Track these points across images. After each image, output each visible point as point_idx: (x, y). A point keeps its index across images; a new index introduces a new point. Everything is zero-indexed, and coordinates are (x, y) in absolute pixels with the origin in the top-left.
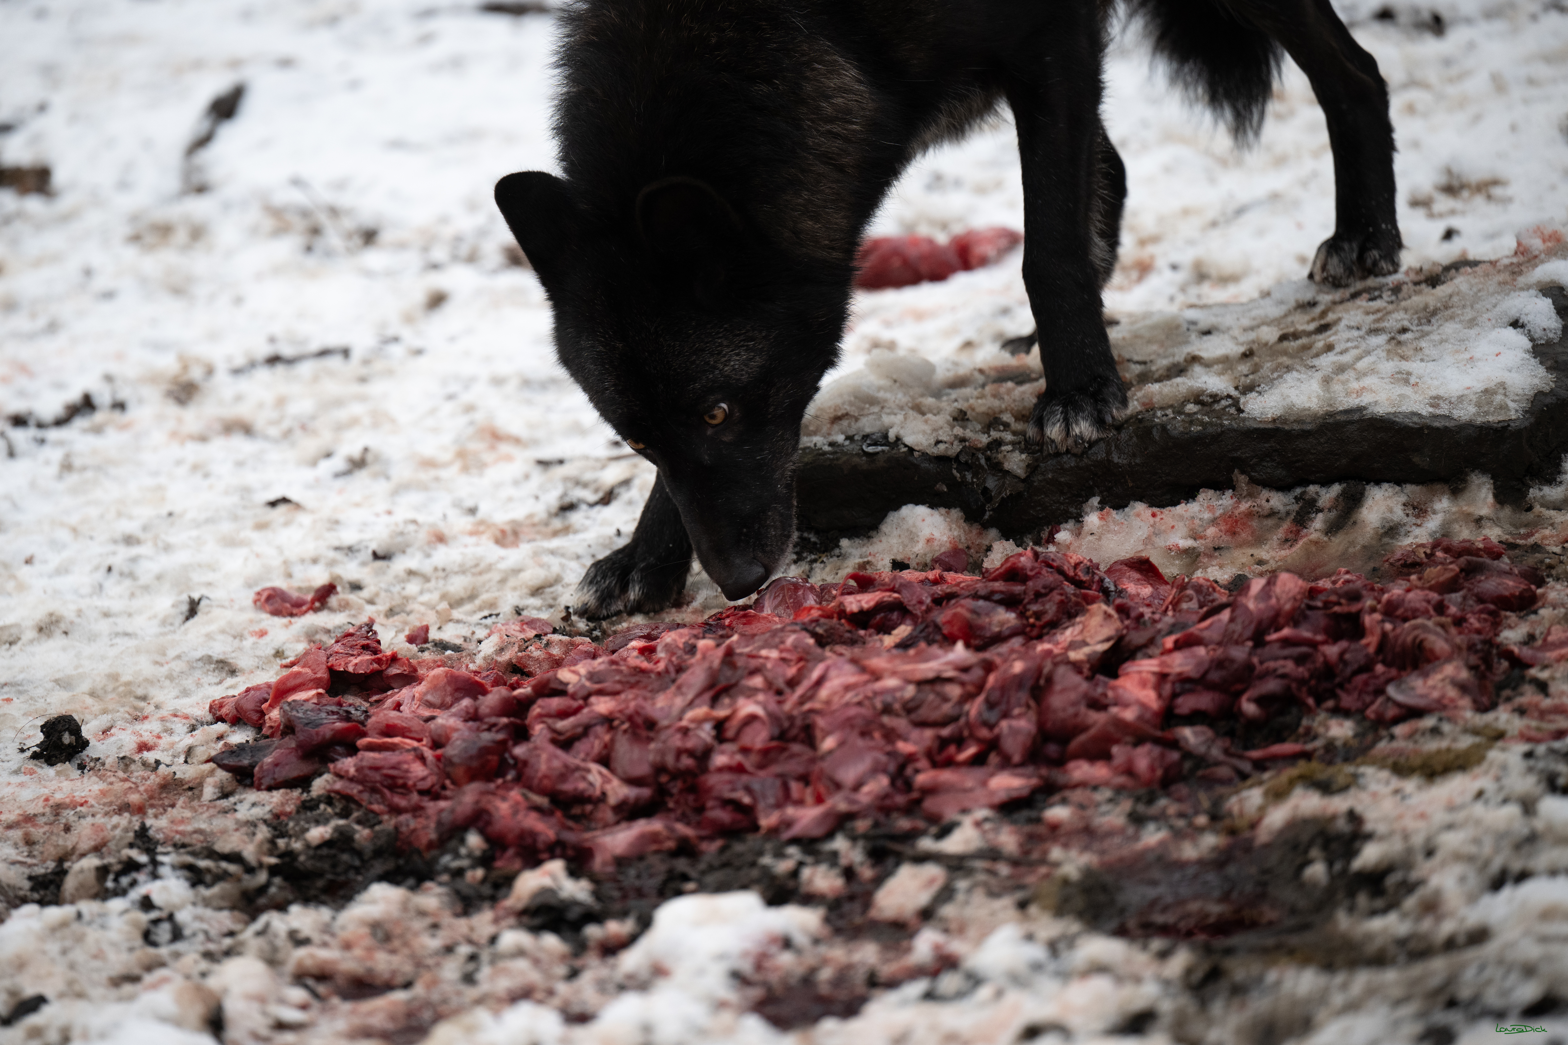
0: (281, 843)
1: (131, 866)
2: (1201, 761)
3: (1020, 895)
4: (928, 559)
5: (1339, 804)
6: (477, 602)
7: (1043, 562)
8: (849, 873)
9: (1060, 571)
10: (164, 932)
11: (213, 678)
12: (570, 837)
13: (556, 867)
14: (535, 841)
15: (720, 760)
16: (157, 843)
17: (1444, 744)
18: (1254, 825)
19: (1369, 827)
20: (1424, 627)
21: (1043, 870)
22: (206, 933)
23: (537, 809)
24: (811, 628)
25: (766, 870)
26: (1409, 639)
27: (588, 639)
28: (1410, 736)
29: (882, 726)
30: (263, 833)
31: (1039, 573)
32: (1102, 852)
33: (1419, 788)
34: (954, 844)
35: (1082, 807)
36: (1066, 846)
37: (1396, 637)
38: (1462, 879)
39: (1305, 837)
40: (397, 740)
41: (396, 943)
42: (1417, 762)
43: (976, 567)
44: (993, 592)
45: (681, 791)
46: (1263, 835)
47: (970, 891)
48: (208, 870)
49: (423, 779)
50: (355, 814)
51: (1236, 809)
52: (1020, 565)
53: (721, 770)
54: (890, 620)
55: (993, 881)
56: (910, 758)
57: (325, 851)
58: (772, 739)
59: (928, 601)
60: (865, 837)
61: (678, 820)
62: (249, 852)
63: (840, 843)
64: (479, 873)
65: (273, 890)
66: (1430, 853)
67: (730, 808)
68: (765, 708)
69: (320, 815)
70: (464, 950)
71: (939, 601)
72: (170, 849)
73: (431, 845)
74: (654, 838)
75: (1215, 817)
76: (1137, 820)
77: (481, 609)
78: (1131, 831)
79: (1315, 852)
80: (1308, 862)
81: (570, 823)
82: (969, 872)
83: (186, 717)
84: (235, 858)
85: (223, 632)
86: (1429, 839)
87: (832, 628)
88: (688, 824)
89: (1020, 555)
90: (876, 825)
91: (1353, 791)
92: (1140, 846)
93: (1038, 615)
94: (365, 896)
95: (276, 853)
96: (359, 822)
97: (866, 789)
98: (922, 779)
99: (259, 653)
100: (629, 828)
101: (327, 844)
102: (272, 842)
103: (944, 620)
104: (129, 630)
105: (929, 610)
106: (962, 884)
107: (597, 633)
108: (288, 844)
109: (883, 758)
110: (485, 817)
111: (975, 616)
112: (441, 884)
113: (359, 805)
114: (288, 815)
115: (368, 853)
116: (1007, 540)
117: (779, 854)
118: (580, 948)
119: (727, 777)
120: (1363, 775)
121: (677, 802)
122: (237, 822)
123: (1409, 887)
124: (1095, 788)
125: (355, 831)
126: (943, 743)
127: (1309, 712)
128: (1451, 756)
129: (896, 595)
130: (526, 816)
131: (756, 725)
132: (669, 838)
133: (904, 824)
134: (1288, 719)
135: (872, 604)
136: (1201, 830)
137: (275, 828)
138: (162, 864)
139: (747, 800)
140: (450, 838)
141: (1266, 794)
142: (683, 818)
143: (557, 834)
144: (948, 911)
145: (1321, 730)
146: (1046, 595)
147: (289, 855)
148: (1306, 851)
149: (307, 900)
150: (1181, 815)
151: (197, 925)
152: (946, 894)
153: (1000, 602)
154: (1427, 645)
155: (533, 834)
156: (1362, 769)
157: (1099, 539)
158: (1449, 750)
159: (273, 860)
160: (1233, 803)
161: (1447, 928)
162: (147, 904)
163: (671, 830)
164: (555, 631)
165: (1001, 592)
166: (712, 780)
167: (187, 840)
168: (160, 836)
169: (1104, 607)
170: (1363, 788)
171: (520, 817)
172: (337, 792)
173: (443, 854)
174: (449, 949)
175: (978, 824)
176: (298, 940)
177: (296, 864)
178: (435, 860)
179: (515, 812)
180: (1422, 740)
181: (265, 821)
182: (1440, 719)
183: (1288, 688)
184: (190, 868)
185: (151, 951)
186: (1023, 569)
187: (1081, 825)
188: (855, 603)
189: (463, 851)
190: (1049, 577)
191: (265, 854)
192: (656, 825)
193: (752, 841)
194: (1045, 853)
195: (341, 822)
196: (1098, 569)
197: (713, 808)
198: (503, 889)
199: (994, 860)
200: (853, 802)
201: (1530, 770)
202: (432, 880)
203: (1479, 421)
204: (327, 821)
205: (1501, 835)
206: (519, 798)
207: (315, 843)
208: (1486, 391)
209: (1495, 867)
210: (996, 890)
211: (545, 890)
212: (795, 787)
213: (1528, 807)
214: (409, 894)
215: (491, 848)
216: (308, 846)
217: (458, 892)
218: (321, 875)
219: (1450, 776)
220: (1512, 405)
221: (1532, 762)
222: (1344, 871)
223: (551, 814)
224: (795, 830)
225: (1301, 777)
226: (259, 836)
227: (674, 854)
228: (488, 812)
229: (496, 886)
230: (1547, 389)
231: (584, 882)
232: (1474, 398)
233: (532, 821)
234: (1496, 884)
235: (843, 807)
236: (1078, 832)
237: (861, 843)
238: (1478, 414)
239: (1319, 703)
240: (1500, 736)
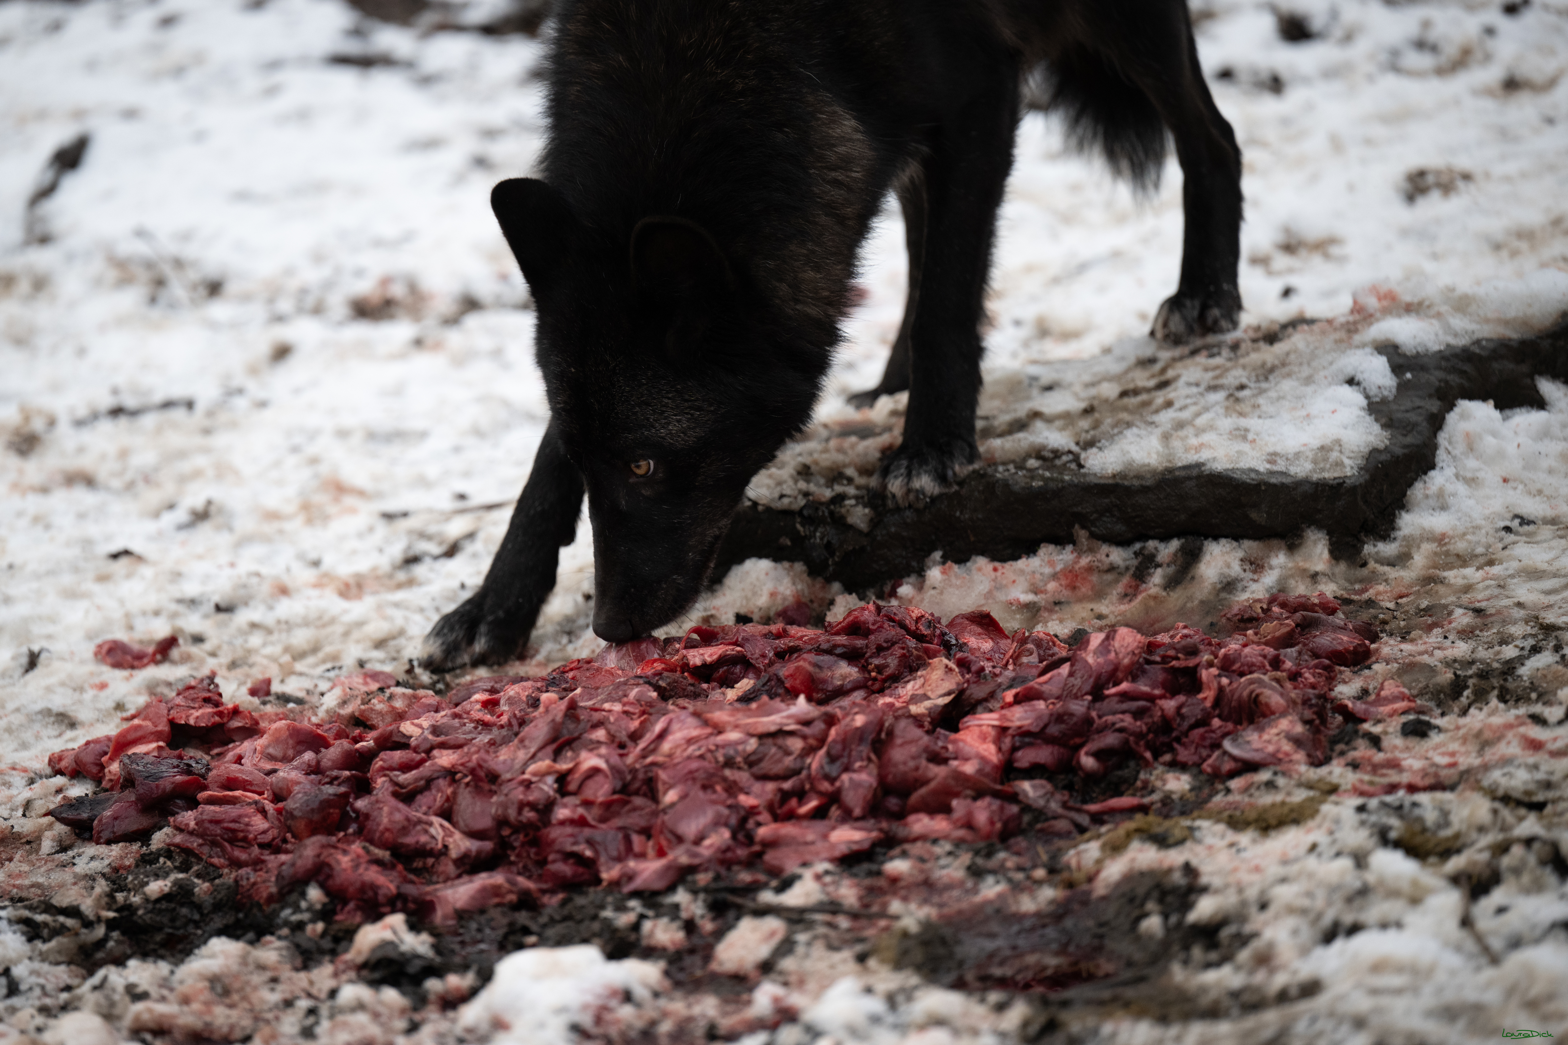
0: (120, 896)
2: (1039, 814)
3: (859, 948)
4: (772, 614)
5: (1175, 857)
6: (321, 655)
7: (885, 616)
8: (690, 926)
9: (902, 625)
11: (52, 731)
12: (411, 890)
13: (397, 920)
14: (376, 894)
15: (562, 813)
17: (1279, 798)
18: (1091, 879)
19: (1204, 880)
20: (1260, 682)
21: (883, 923)
22: (43, 987)
23: (378, 862)
24: (654, 681)
25: (607, 923)
26: (1245, 693)
27: (431, 692)
28: (1246, 790)
29: (725, 779)
30: (102, 886)
31: (881, 627)
32: (941, 906)
33: (1254, 841)
34: (794, 897)
35: (922, 860)
36: (905, 899)
37: (1233, 692)
38: (1295, 932)
39: (1141, 891)
40: (238, 793)
41: (235, 997)
42: (1252, 815)
43: (819, 621)
44: (835, 646)
45: (523, 845)
46: (1100, 888)
47: (809, 944)
48: (45, 924)
49: (264, 832)
50: (195, 868)
51: (1073, 863)
52: (862, 619)
53: (562, 823)
54: (733, 673)
55: (832, 933)
56: (752, 811)
57: (164, 905)
58: (614, 792)
59: (771, 654)
60: (706, 890)
61: (519, 874)
62: (87, 906)
63: (681, 897)
64: (320, 926)
65: (111, 944)
66: (1263, 906)
67: (571, 861)
68: (607, 762)
69: (160, 868)
70: (304, 1004)
71: (781, 655)
72: (6, 903)
73: (271, 899)
74: (496, 891)
75: (1052, 870)
76: (976, 873)
77: (324, 661)
78: (969, 884)
79: (1150, 906)
80: (1145, 915)
81: (412, 877)
82: (809, 925)
83: (25, 770)
84: (72, 912)
85: (63, 684)
86: (1263, 892)
87: (675, 681)
88: (529, 878)
89: (863, 609)
90: (717, 878)
91: (1188, 844)
92: (978, 899)
93: (880, 669)
94: (204, 950)
95: (114, 907)
96: (198, 876)
97: (707, 842)
98: (762, 832)
99: (100, 706)
100: (471, 881)
101: (166, 897)
102: (111, 895)
103: (787, 673)
105: (771, 664)
106: (802, 937)
107: (440, 686)
108: (126, 898)
109: (726, 812)
110: (326, 870)
111: (817, 670)
112: (280, 938)
113: (199, 859)
114: (128, 868)
115: (207, 907)
116: (850, 593)
117: (621, 908)
118: (420, 1001)
119: (569, 830)
120: (1199, 828)
121: (518, 856)
122: (75, 876)
123: (1243, 939)
124: (935, 841)
125: (194, 885)
126: (785, 796)
127: (1147, 765)
128: (1286, 810)
129: (739, 649)
130: (366, 869)
131: (599, 778)
132: (511, 892)
133: (745, 877)
134: (1125, 773)
135: (715, 657)
136: (1039, 883)
137: (114, 882)
139: (588, 853)
140: (290, 892)
141: (1103, 847)
142: (525, 872)
143: (398, 887)
144: (788, 963)
145: (1158, 784)
146: (888, 648)
147: (127, 909)
148: (1142, 905)
149: (145, 954)
150: (1020, 868)
151: (33, 980)
152: (786, 947)
153: (842, 656)
154: (1262, 699)
155: (374, 888)
156: (1198, 823)
157: (941, 593)
158: (1283, 803)
159: (111, 914)
160: (1071, 857)
161: (1280, 978)
163: (512, 883)
164: (398, 684)
165: (844, 646)
166: (555, 833)
167: (24, 894)
169: (946, 661)
170: (1199, 841)
171: (361, 870)
172: (177, 846)
173: (283, 908)
174: (288, 1004)
175: (818, 877)
176: (136, 994)
177: (135, 918)
178: (276, 914)
179: (357, 866)
180: (1257, 794)
181: (104, 875)
182: (1275, 773)
183: (1126, 742)
184: (26, 922)
186: (865, 623)
187: (921, 878)
188: (698, 657)
189: (303, 904)
190: (891, 632)
191: (103, 909)
192: (498, 878)
193: (593, 894)
194: (885, 905)
195: (181, 876)
196: (939, 623)
197: (554, 861)
198: (344, 944)
199: (834, 913)
200: (695, 855)
201: (1363, 823)
202: (272, 934)
203: (1315, 477)
204: (166, 875)
205: (1333, 889)
206: (360, 851)
207: (154, 896)
208: (1322, 448)
209: (1327, 920)
210: (836, 943)
211: (385, 944)
212: (637, 840)
213: (1360, 860)
214: (249, 948)
215: (331, 902)
216: (147, 900)
217: (297, 946)
218: (160, 929)
219: (1285, 829)
220: (1347, 462)
221: (1364, 816)
222: (1180, 924)
223: (393, 867)
224: (637, 884)
225: (1138, 831)
226: (98, 890)
227: (516, 907)
228: (329, 865)
229: (337, 940)
230: (1381, 446)
231: (425, 937)
232: (1310, 455)
233: (373, 875)
234: (1329, 937)
235: (684, 860)
236: (918, 885)
237: (702, 896)
238: (1314, 471)
239: (1156, 757)
240: (1333, 790)
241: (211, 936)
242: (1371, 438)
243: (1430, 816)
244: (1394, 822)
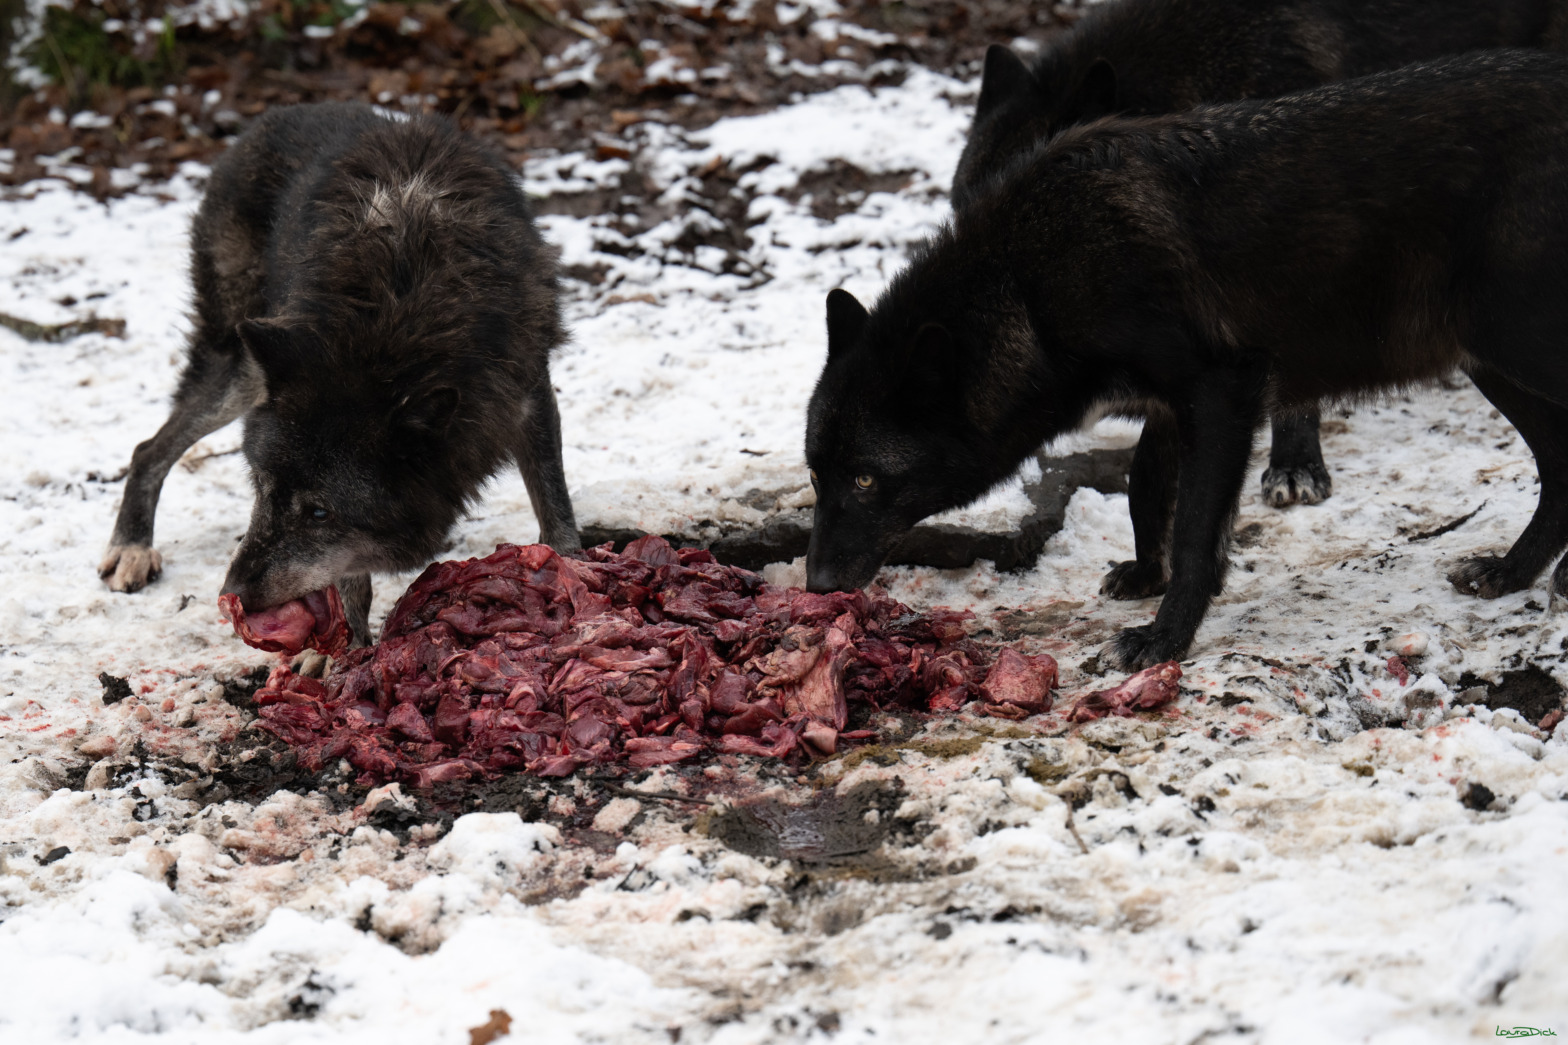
0: (224, 758)
1: (129, 768)
3: (685, 822)
5: (889, 772)
8: (580, 801)
10: (146, 811)
11: (193, 648)
12: (406, 766)
13: (394, 786)
14: (383, 769)
15: (503, 721)
16: (148, 753)
17: (956, 736)
18: (835, 784)
19: (906, 788)
20: (948, 662)
21: (701, 806)
22: (173, 814)
23: (385, 747)
25: (527, 797)
26: (938, 668)
28: (936, 731)
29: (608, 705)
30: (213, 751)
32: (739, 796)
33: (939, 764)
34: (647, 787)
35: (729, 766)
36: (716, 792)
37: (931, 666)
38: (962, 827)
39: (867, 794)
40: (303, 695)
41: (290, 829)
42: (940, 748)
46: (840, 791)
47: (654, 818)
48: (177, 774)
49: (316, 722)
50: (273, 743)
51: (825, 772)
55: (669, 811)
56: (624, 728)
57: (251, 765)
58: (538, 709)
60: (591, 778)
61: (472, 760)
62: (204, 763)
63: (575, 781)
64: (346, 786)
65: (216, 788)
66: (943, 809)
67: (508, 752)
69: (250, 742)
70: (333, 836)
72: (155, 758)
73: (317, 766)
74: (459, 770)
75: (812, 777)
76: (763, 776)
78: (759, 783)
79: (872, 803)
80: (868, 810)
81: (406, 757)
82: (655, 805)
83: (174, 673)
84: (194, 767)
85: (202, 619)
86: (943, 800)
88: (479, 762)
90: (597, 771)
91: (898, 764)
92: (763, 794)
94: (272, 798)
95: (220, 765)
96: (274, 748)
97: (595, 747)
98: (630, 742)
100: (444, 764)
101: (253, 761)
102: (218, 758)
104: (145, 614)
106: (650, 813)
108: (228, 760)
109: (607, 728)
110: (353, 750)
112: (320, 792)
113: (275, 737)
115: (278, 768)
117: (536, 787)
118: (406, 840)
119: (507, 732)
120: (905, 755)
122: (199, 742)
123: (929, 829)
124: (738, 754)
125: (271, 754)
126: (646, 718)
127: (875, 710)
128: (960, 745)
130: (378, 751)
131: (529, 699)
132: (468, 771)
133: (616, 770)
134: (861, 715)
136: (803, 785)
137: (221, 749)
138: (148, 768)
139: (519, 746)
140: (329, 763)
141: (845, 764)
142: (476, 759)
143: (397, 765)
144: (640, 829)
145: (881, 723)
147: (228, 767)
148: (867, 803)
149: (235, 798)
150: (790, 775)
151: (167, 808)
152: (639, 818)
154: (949, 673)
155: (382, 764)
156: (905, 751)
158: (959, 740)
159: (218, 770)
160: (823, 770)
161: (951, 857)
162: (136, 793)
163: (469, 766)
166: (497, 734)
167: (167, 752)
168: (150, 749)
170: (905, 763)
171: (375, 752)
173: (324, 773)
174: (323, 835)
175: (663, 774)
176: (228, 823)
177: (232, 773)
178: (319, 776)
179: (372, 750)
180: (943, 733)
181: (216, 743)
182: (955, 720)
183: (863, 695)
184: (165, 771)
185: (138, 823)
187: (728, 778)
189: (337, 772)
191: (213, 766)
192: (459, 763)
193: (520, 776)
194: (703, 796)
195: (263, 748)
197: (497, 752)
198: (360, 799)
199: (671, 799)
200: (585, 755)
201: (1008, 756)
202: (316, 789)
203: (989, 531)
204: (253, 747)
205: (987, 799)
206: (374, 739)
207: (245, 760)
208: (994, 513)
209: (982, 820)
210: (671, 817)
211: (386, 801)
212: (550, 741)
213: (1004, 780)
214: (301, 797)
215: (355, 771)
216: (241, 762)
217: (332, 798)
218: (247, 782)
219: (958, 757)
220: (1009, 522)
221: (1009, 751)
222: (889, 818)
223: (395, 751)
224: (548, 771)
225: (867, 754)
226: (210, 754)
227: (470, 781)
228: (354, 747)
229: (356, 796)
230: (1031, 514)
231: (411, 798)
232: (987, 517)
233: (382, 756)
234: (983, 831)
235: (578, 758)
236: (725, 782)
237: (588, 782)
238: (989, 527)
239: (881, 705)
240: (991, 733)
241: (278, 789)
242: (1025, 509)
243: (1049, 752)
244: (1027, 756)
